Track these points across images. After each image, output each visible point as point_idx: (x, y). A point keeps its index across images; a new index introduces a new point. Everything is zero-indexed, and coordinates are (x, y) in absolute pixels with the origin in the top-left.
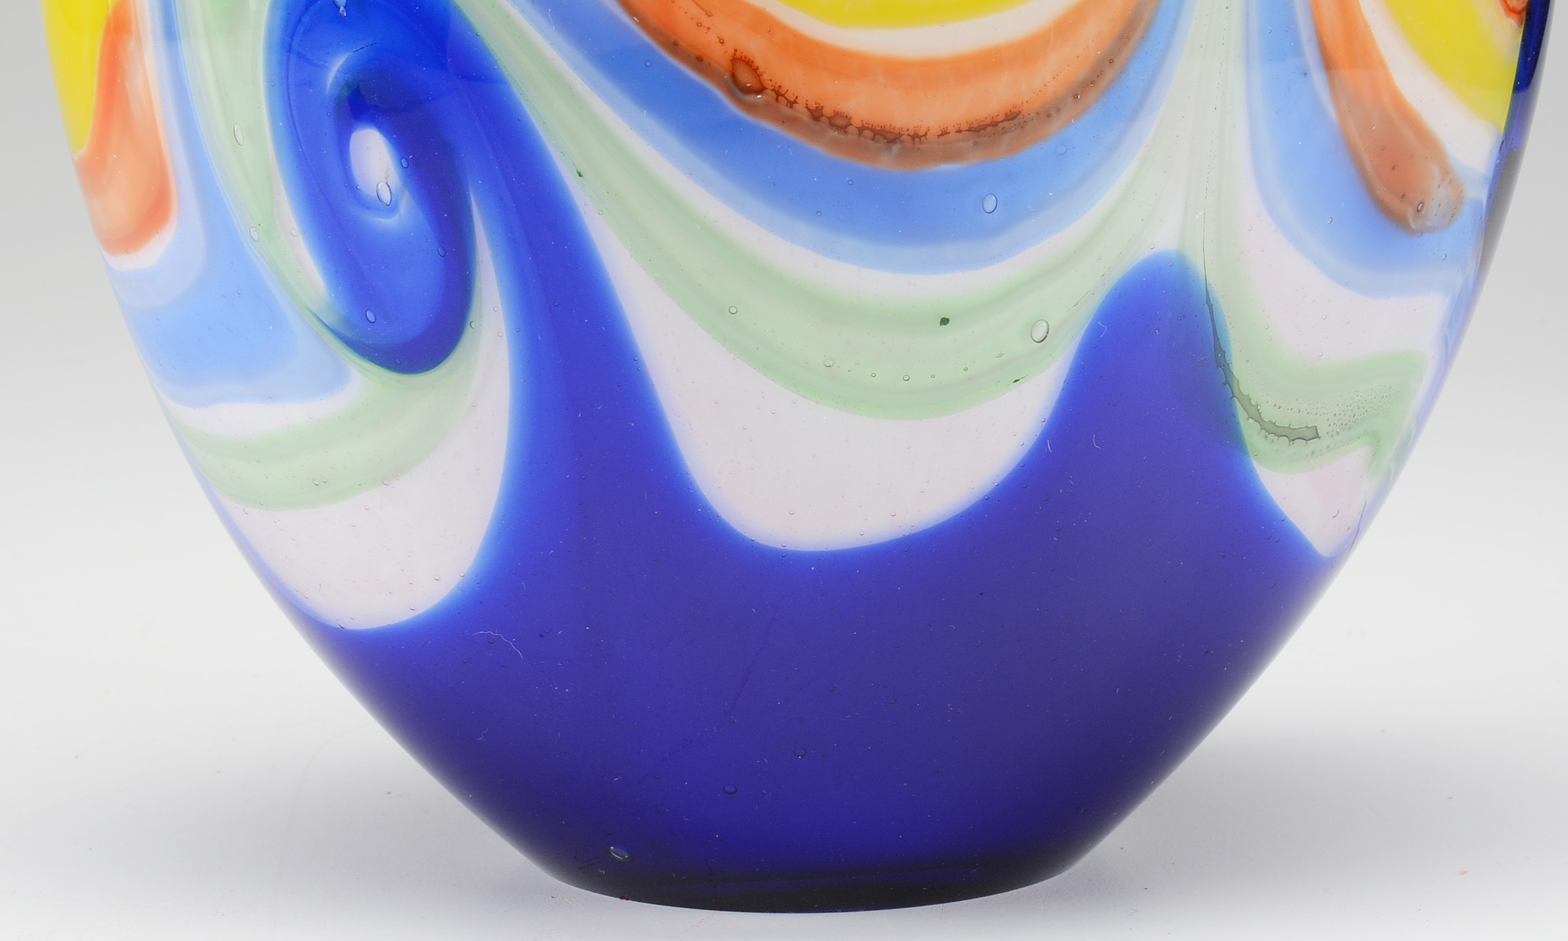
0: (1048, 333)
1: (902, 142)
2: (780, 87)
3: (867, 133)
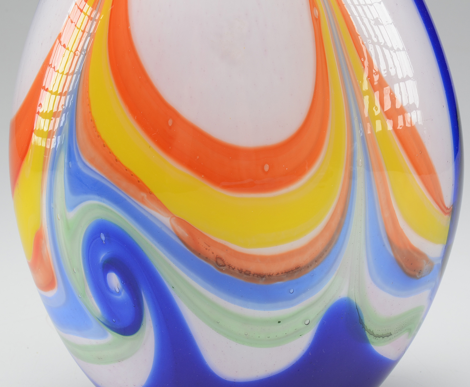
0: (309, 322)
1: (265, 277)
2: (230, 264)
3: (255, 275)
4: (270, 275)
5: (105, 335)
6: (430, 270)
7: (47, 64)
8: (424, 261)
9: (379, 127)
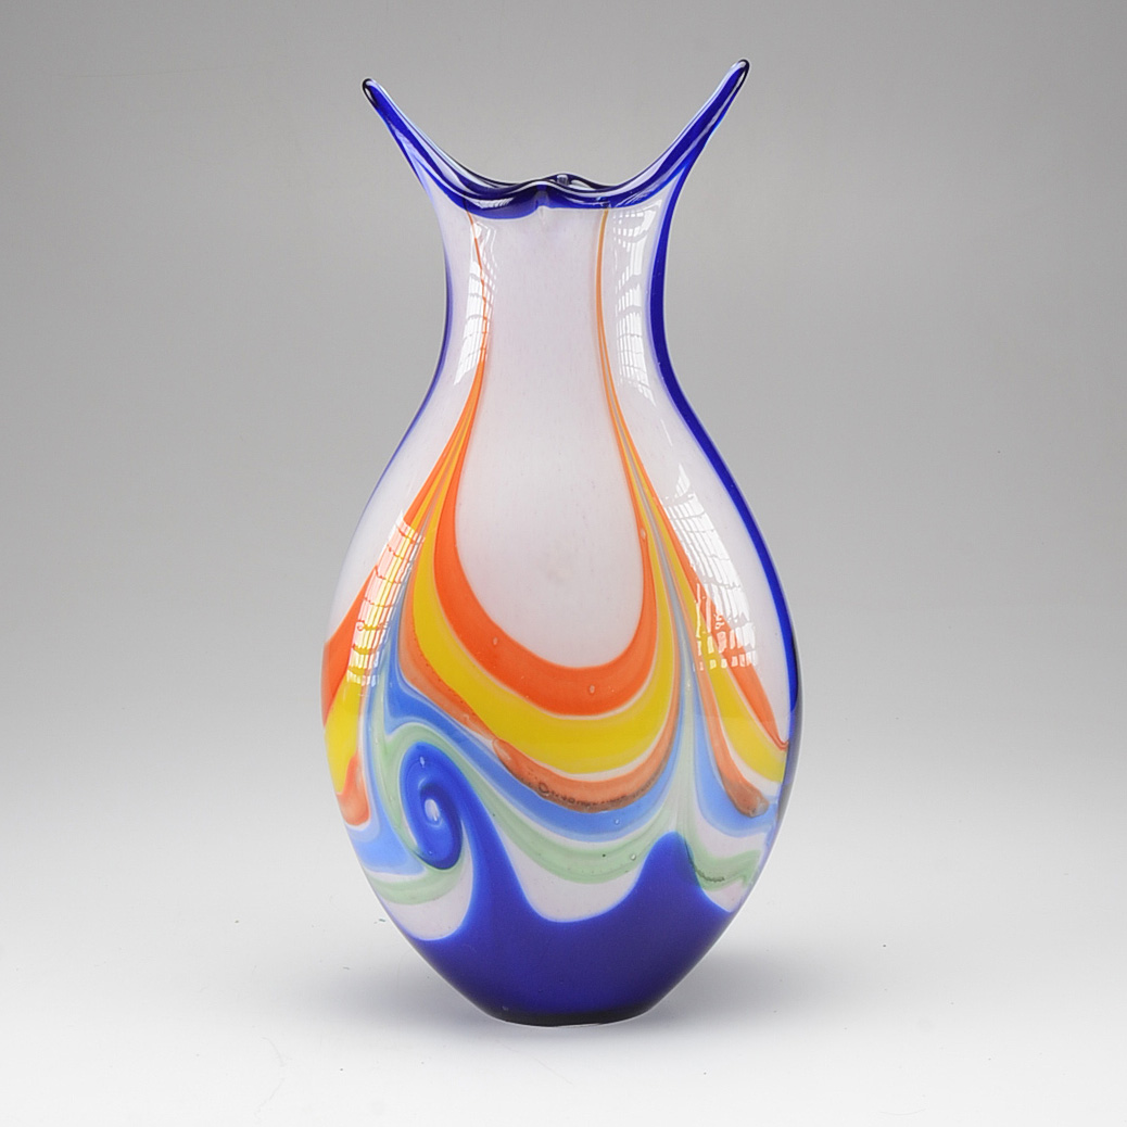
0: (636, 858)
1: (590, 806)
2: (553, 791)
4: (594, 804)
5: (420, 870)
6: (766, 809)
7: (361, 598)
8: (758, 798)
9: (713, 664)
